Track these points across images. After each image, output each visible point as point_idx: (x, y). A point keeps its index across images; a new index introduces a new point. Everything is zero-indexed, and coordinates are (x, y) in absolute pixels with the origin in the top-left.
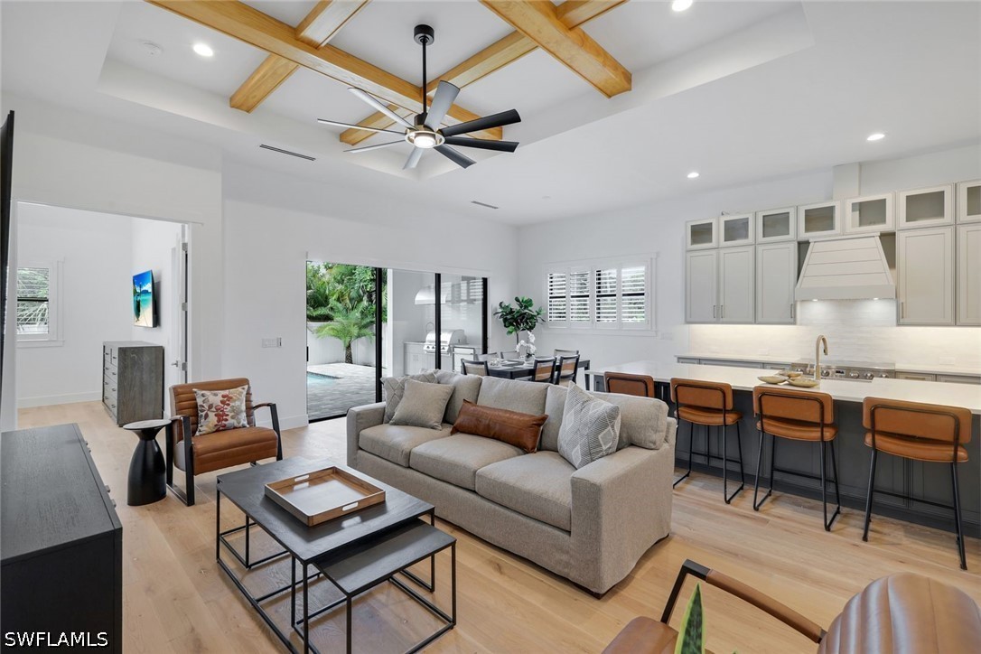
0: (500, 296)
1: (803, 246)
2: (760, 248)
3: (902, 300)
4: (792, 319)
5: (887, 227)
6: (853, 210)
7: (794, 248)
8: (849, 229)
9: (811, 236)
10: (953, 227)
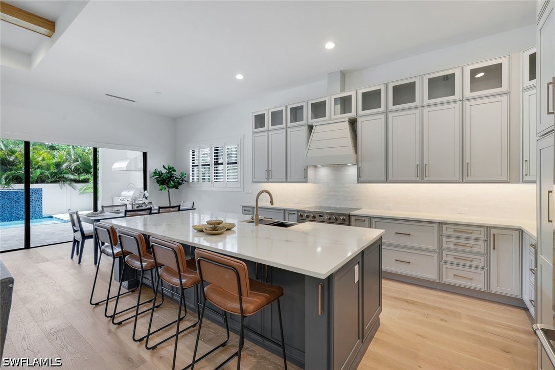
0: (155, 165)
1: (311, 128)
2: (289, 130)
3: (360, 165)
4: (305, 180)
5: (352, 115)
6: (335, 104)
7: (305, 129)
8: (333, 117)
9: (314, 122)
10: (385, 114)
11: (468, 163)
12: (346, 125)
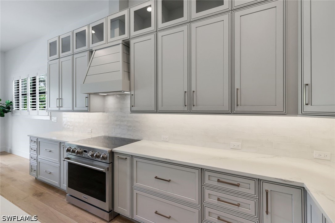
1: (92, 53)
2: (75, 57)
5: (125, 36)
8: (109, 40)
9: (94, 46)
10: (155, 34)
11: (238, 89)
12: (120, 48)
